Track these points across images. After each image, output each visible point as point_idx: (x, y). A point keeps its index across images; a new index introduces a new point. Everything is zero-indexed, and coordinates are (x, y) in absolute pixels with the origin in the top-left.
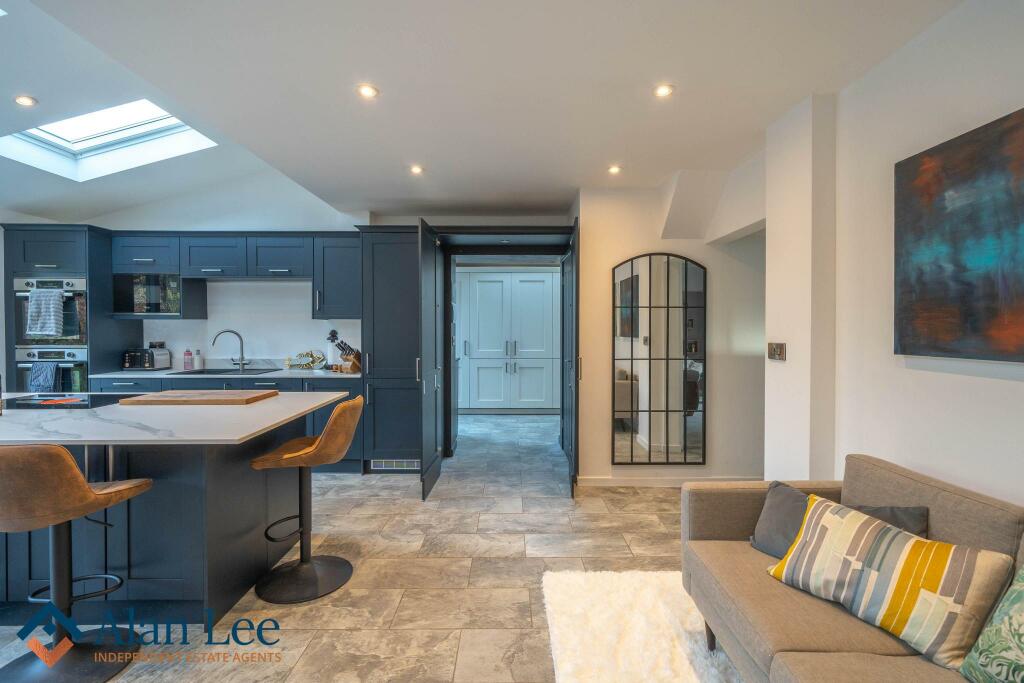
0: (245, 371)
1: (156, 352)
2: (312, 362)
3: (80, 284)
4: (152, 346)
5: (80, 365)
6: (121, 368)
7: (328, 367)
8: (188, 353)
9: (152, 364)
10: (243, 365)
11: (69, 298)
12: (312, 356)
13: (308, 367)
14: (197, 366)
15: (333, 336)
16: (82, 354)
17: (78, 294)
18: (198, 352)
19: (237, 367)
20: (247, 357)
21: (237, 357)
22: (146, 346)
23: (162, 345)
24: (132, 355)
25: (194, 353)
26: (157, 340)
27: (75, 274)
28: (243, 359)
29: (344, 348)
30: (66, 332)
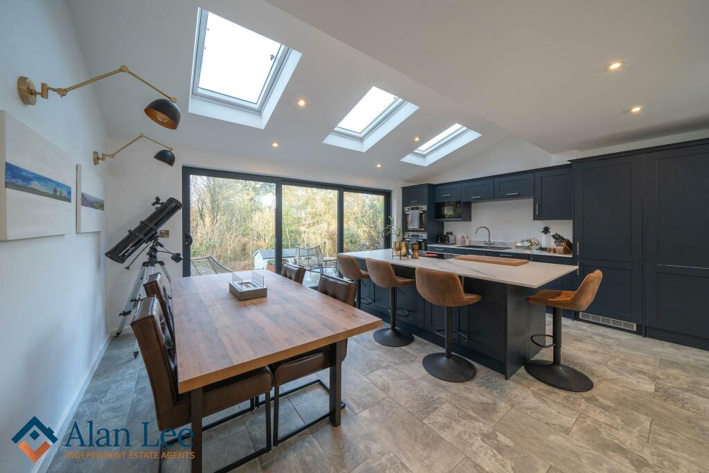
0: (491, 248)
1: (450, 236)
2: (531, 245)
3: (425, 208)
4: (447, 233)
5: (424, 240)
6: (437, 243)
7: (542, 249)
8: (463, 237)
9: (448, 240)
10: (490, 245)
11: (421, 214)
12: (530, 242)
13: (528, 248)
14: (467, 244)
15: (546, 230)
16: (425, 236)
17: (424, 212)
18: (467, 237)
19: (487, 245)
20: (492, 240)
21: (487, 240)
22: (445, 233)
23: (451, 233)
24: (442, 238)
25: (465, 237)
26: (449, 231)
27: (423, 204)
28: (489, 241)
29: (558, 238)
30: (420, 227)
